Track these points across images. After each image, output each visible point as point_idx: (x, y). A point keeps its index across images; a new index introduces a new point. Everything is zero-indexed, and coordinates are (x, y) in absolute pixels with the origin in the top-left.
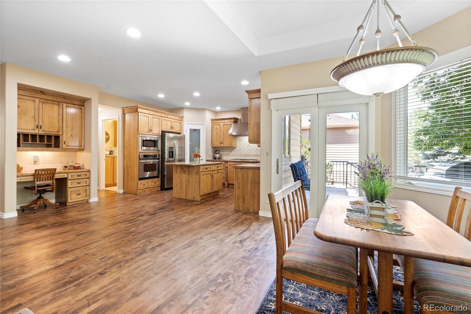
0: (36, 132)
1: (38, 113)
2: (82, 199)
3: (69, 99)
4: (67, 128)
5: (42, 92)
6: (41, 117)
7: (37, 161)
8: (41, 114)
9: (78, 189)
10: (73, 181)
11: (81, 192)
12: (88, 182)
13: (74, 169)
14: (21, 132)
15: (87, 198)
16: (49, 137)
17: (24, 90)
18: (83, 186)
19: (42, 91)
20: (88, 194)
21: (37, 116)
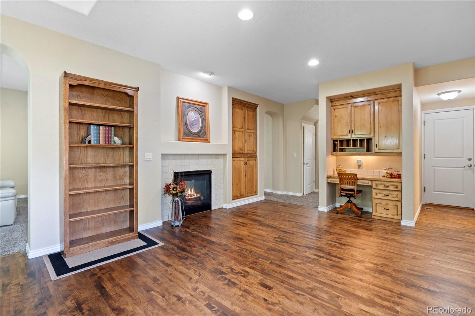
0: (349, 137)
1: (350, 119)
2: (391, 217)
3: (381, 94)
4: (380, 128)
5: (352, 97)
6: (353, 122)
7: (360, 166)
8: (353, 119)
9: (384, 202)
10: (378, 191)
11: (389, 207)
12: (399, 197)
13: (391, 177)
14: (338, 139)
15: (399, 217)
16: (361, 141)
17: (339, 100)
18: (392, 200)
19: (352, 95)
20: (399, 213)
21: (349, 122)
